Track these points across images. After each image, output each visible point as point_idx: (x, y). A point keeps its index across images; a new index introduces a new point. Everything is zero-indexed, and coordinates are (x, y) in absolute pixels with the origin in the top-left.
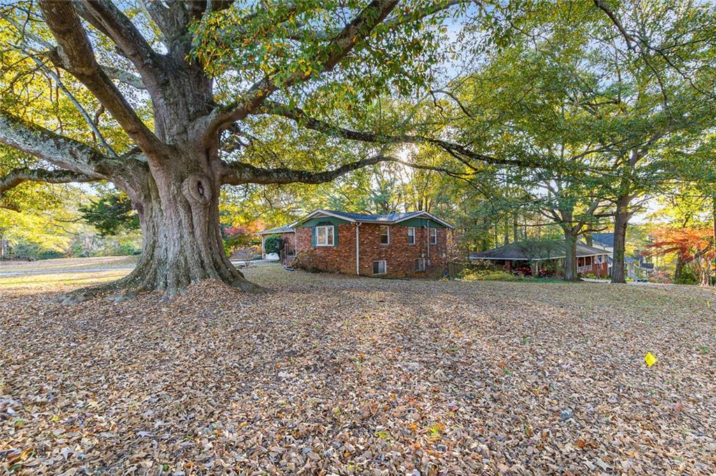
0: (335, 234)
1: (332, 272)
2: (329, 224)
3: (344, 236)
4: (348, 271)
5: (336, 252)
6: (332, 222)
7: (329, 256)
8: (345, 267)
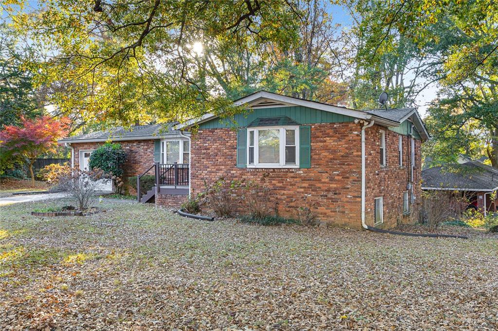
0: (302, 143)
1: (291, 222)
2: (288, 122)
3: (326, 148)
4: (338, 220)
5: (304, 180)
6: (293, 118)
7: (283, 188)
8: (328, 212)
